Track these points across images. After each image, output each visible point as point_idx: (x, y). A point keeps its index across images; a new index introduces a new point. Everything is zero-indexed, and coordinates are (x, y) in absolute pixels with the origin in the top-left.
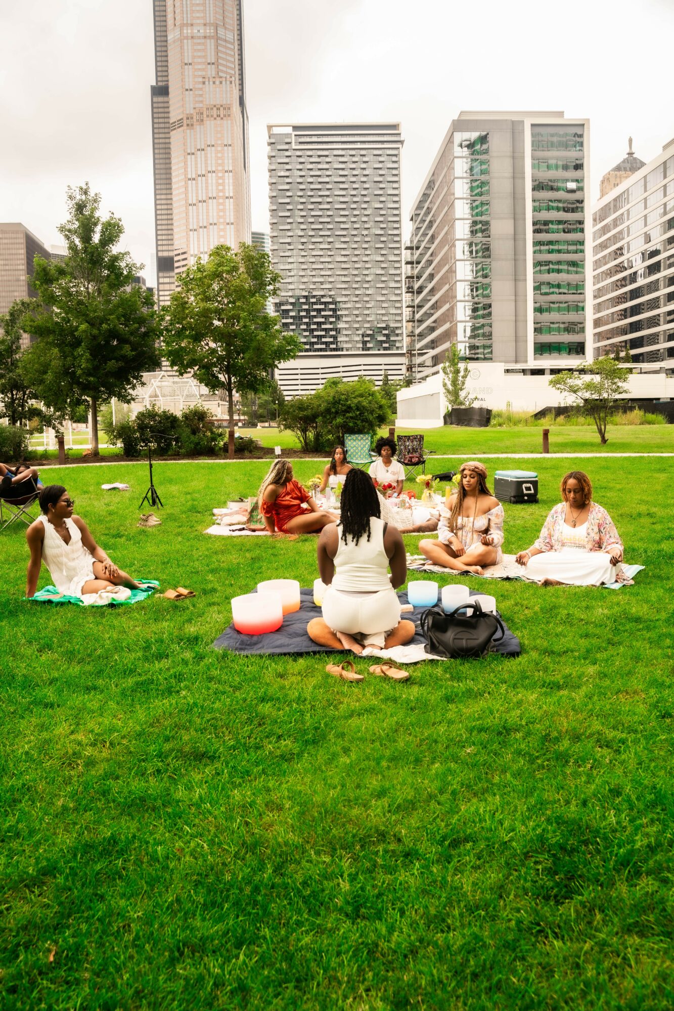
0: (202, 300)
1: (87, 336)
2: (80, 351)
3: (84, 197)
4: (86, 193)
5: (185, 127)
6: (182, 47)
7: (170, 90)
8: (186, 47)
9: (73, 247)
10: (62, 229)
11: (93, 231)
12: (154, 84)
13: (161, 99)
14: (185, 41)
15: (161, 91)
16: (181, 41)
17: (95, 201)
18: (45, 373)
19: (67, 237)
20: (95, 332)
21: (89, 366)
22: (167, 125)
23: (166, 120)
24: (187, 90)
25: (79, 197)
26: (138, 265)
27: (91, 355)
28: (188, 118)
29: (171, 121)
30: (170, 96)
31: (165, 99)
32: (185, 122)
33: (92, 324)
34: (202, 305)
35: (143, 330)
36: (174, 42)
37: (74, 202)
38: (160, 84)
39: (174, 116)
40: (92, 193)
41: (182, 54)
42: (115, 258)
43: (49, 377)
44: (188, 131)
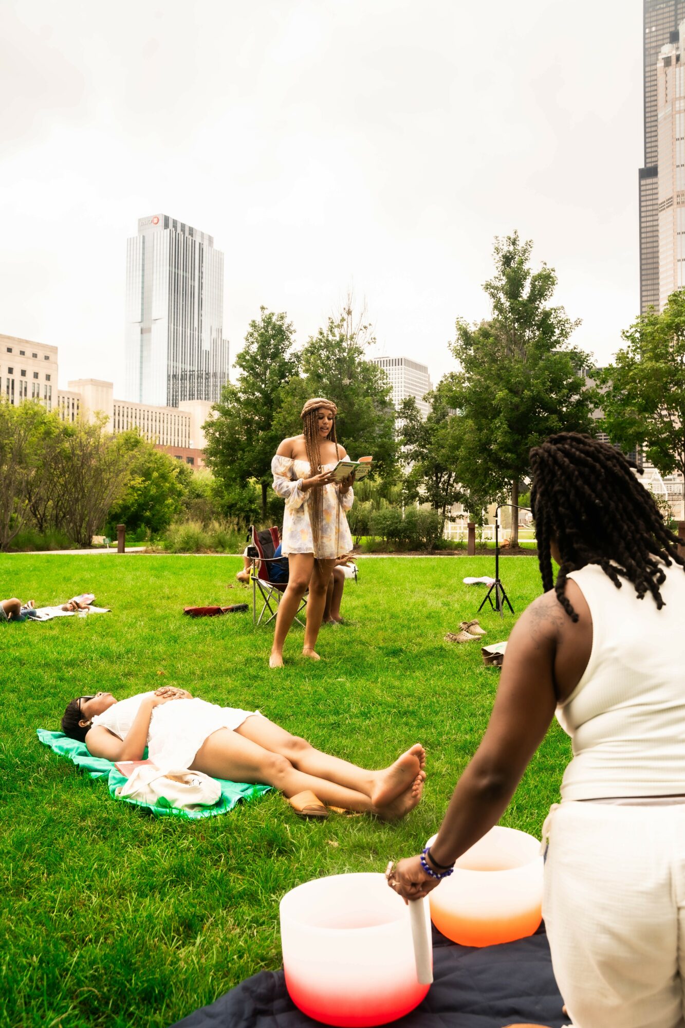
0: (650, 359)
1: (507, 404)
2: (497, 423)
3: (511, 248)
4: (514, 243)
5: (675, 205)
6: (673, 123)
7: (659, 170)
8: (678, 122)
9: (498, 307)
10: (488, 286)
11: (522, 286)
12: (642, 166)
13: (649, 181)
14: (677, 116)
15: (649, 172)
16: (673, 116)
17: (525, 251)
18: (457, 448)
19: (493, 295)
20: (516, 400)
21: (507, 440)
22: (656, 207)
23: (654, 202)
24: (678, 166)
25: (506, 248)
26: (572, 321)
27: (509, 426)
28: (678, 196)
29: (660, 202)
30: (659, 175)
31: (654, 180)
32: (675, 200)
33: (513, 391)
34: (649, 365)
35: (577, 397)
36: (665, 119)
37: (500, 255)
38: (649, 165)
39: (662, 196)
40: (521, 244)
41: (673, 130)
42: (547, 315)
43: (462, 452)
44: (678, 209)
